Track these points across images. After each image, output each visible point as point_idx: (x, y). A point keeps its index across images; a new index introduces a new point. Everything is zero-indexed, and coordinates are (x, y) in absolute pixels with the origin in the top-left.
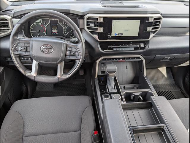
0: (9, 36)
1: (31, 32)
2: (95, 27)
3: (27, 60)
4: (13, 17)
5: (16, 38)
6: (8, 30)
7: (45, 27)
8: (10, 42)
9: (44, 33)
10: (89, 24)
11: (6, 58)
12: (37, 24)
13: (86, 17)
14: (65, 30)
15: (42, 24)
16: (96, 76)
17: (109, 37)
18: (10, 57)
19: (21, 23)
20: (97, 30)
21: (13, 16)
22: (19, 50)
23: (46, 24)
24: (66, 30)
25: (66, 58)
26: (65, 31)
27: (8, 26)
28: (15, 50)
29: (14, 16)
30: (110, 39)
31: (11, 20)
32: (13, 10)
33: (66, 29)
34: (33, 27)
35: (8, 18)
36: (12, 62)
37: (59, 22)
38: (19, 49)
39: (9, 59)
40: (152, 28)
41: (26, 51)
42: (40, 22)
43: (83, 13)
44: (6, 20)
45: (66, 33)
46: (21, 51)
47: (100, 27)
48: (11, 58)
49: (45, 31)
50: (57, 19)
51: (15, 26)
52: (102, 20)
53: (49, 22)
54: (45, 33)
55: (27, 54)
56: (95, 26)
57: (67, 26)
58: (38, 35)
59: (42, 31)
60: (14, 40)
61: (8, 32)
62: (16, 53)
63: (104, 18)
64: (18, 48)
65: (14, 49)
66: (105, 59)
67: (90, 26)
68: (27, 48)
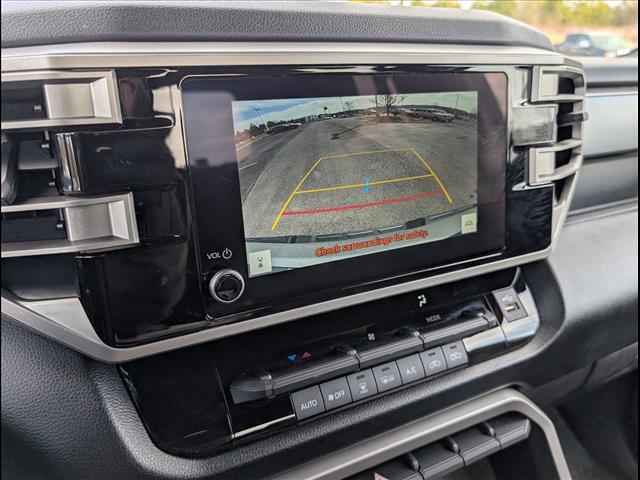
17: (228, 284)
30: (240, 311)
40: (558, 154)
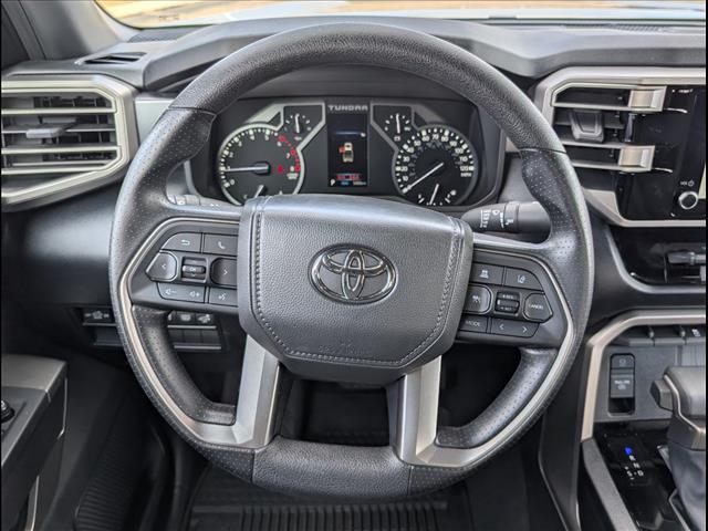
0: (109, 190)
1: (225, 173)
2: (603, 143)
3: (194, 321)
4: (140, 90)
5: (154, 198)
6: (110, 155)
7: (299, 149)
8: (116, 223)
9: (292, 176)
10: (570, 127)
11: (80, 311)
12: (259, 135)
13: (552, 85)
14: (403, 164)
15: (287, 133)
16: (587, 432)
18: (106, 305)
19: (194, 105)
20: (615, 160)
21: (140, 83)
22: (171, 275)
23: (304, 132)
24: (406, 164)
25: (463, 334)
26: (405, 169)
27: (107, 138)
28: (146, 275)
29: (148, 82)
31: (128, 101)
32: (142, 54)
33: (406, 159)
34: (234, 147)
35: (115, 90)
36: (113, 330)
37: (372, 122)
38: (172, 267)
39: (98, 315)
41: (214, 282)
42: (275, 121)
43: (537, 62)
44: (102, 102)
45: (405, 178)
46: (180, 281)
47: (638, 140)
48: (111, 312)
49: (297, 170)
50: (365, 108)
51: (146, 136)
52: (655, 102)
53: (322, 123)
54: (296, 175)
55: (219, 300)
56: (608, 135)
57: (417, 143)
58: (261, 188)
59: (280, 169)
60: (142, 215)
61: (108, 169)
62: (149, 294)
63: (670, 87)
64: (165, 261)
65: (138, 269)
66: (642, 331)
67: (573, 138)
68: (216, 264)
